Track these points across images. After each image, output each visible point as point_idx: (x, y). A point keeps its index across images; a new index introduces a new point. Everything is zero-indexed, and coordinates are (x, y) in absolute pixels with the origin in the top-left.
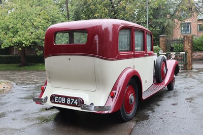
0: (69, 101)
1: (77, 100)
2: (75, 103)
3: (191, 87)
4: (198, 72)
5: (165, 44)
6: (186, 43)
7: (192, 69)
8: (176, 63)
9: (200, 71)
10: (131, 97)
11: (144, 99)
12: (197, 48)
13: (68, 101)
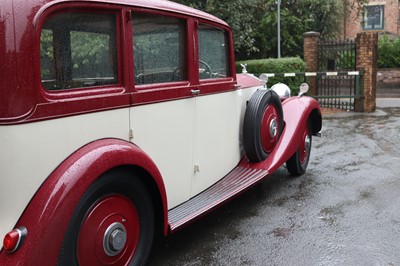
3: (354, 164)
4: (386, 117)
5: (317, 53)
6: (362, 50)
7: (374, 109)
8: (312, 103)
9: (393, 115)
11: (173, 227)
12: (393, 60)
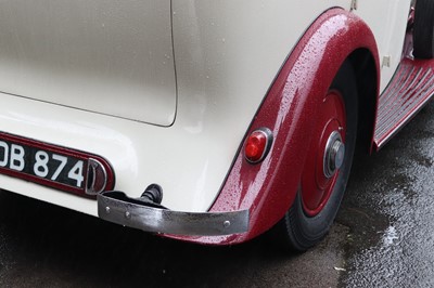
0: (44, 163)
1: (80, 165)
2: (71, 175)
10: (334, 144)
11: (380, 142)
13: (40, 163)
